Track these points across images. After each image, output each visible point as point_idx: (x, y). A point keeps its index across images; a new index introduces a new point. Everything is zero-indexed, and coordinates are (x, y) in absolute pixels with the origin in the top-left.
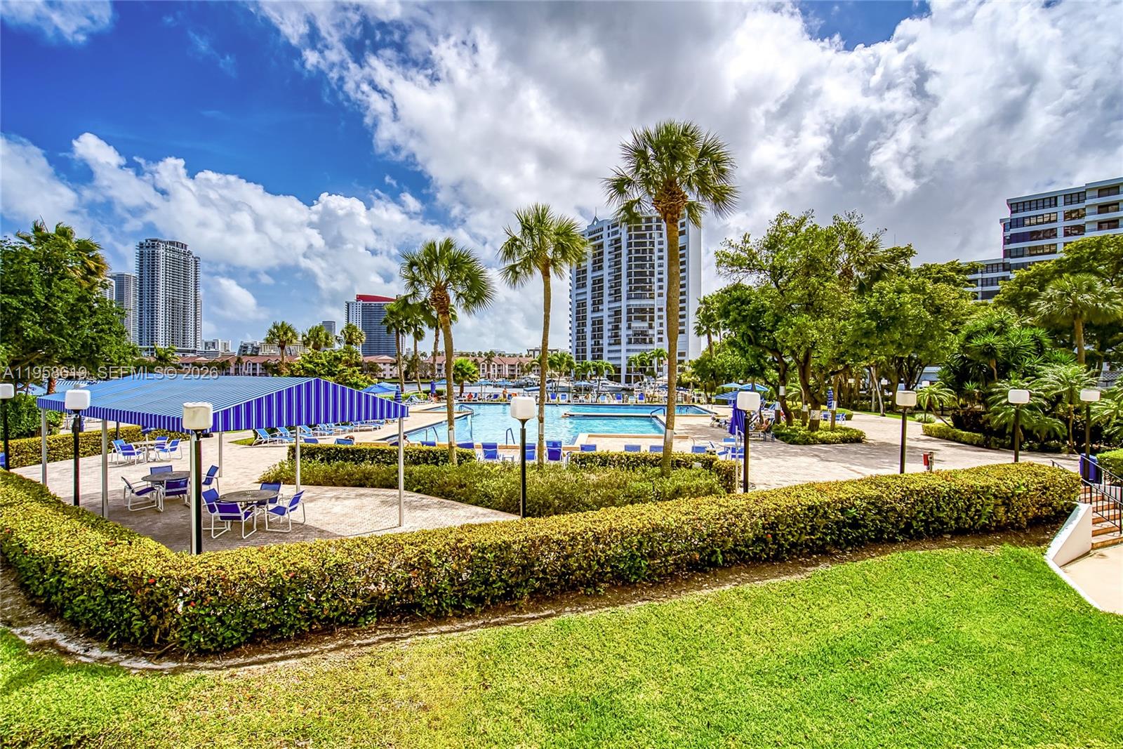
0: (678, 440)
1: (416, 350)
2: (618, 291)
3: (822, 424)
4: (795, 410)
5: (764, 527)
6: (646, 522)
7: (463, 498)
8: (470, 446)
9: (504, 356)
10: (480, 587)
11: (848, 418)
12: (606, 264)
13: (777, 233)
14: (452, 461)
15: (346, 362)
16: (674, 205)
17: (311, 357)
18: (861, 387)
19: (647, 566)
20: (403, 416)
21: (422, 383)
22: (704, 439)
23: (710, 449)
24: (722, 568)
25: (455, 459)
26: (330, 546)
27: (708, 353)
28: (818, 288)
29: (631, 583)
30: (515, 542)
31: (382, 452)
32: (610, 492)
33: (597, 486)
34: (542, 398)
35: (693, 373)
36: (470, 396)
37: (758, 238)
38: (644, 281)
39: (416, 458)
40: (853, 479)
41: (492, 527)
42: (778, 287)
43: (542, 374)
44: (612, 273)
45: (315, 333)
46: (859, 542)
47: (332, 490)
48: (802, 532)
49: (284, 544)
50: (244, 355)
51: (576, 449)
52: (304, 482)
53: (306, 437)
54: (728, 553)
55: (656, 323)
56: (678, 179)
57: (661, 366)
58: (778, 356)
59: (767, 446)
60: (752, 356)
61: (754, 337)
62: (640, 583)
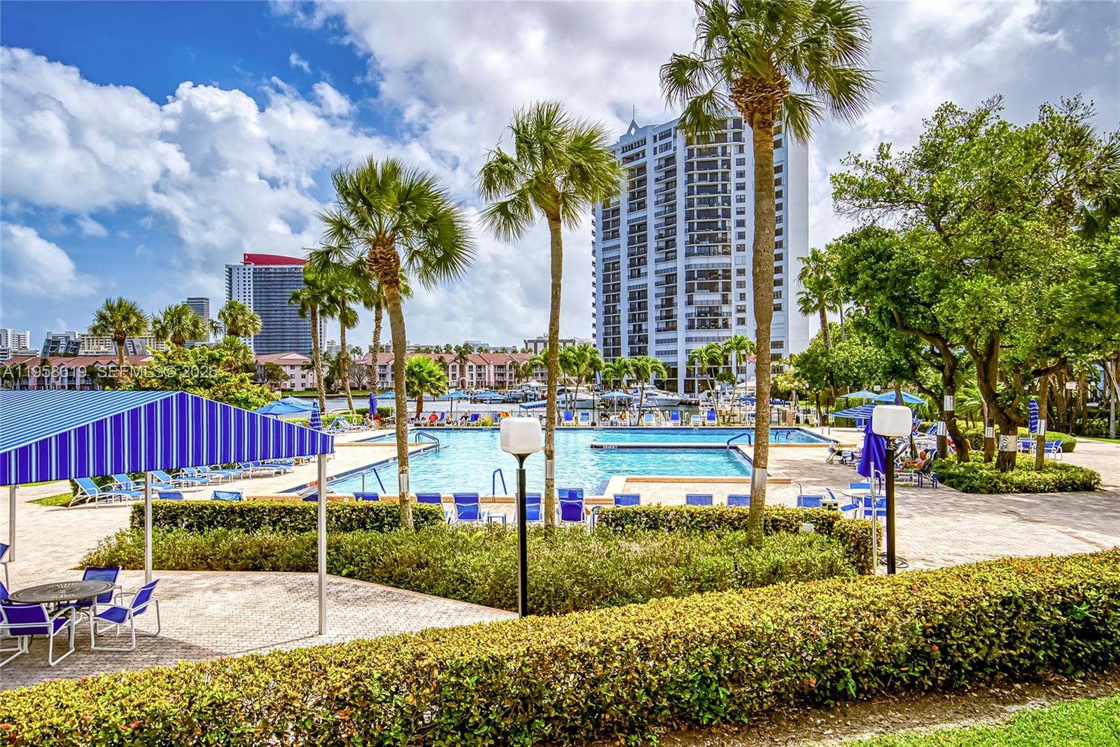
0: (773, 486)
1: (343, 344)
2: (670, 244)
3: (1020, 459)
4: (971, 436)
5: (924, 634)
6: (724, 623)
7: (423, 585)
8: (436, 499)
9: (486, 351)
10: (453, 735)
11: (1068, 448)
12: (651, 199)
13: (939, 140)
14: (404, 524)
15: (229, 364)
16: (766, 98)
17: (169, 358)
18: (1089, 395)
19: (728, 697)
20: (324, 452)
21: (354, 397)
22: (818, 483)
23: (828, 500)
24: (855, 701)
25: (410, 521)
26: (201, 671)
27: (822, 341)
28: (1010, 231)
29: (702, 726)
30: (510, 658)
31: (290, 511)
32: (663, 573)
33: (642, 562)
34: (550, 419)
35: (796, 375)
36: (434, 417)
37: (904, 150)
38: (713, 225)
39: (346, 520)
40: (1081, 552)
41: (472, 632)
42: (940, 230)
43: (550, 380)
44: (660, 213)
45: (176, 315)
46: (1097, 664)
47: (206, 577)
48: (992, 643)
49: (123, 671)
50: (52, 355)
51: (607, 501)
52: (160, 564)
53: (161, 489)
54: (864, 676)
55: (733, 296)
56: (774, 55)
57: (744, 364)
58: (941, 344)
59: (925, 495)
60: (895, 346)
61: (899, 314)
62: (718, 726)
